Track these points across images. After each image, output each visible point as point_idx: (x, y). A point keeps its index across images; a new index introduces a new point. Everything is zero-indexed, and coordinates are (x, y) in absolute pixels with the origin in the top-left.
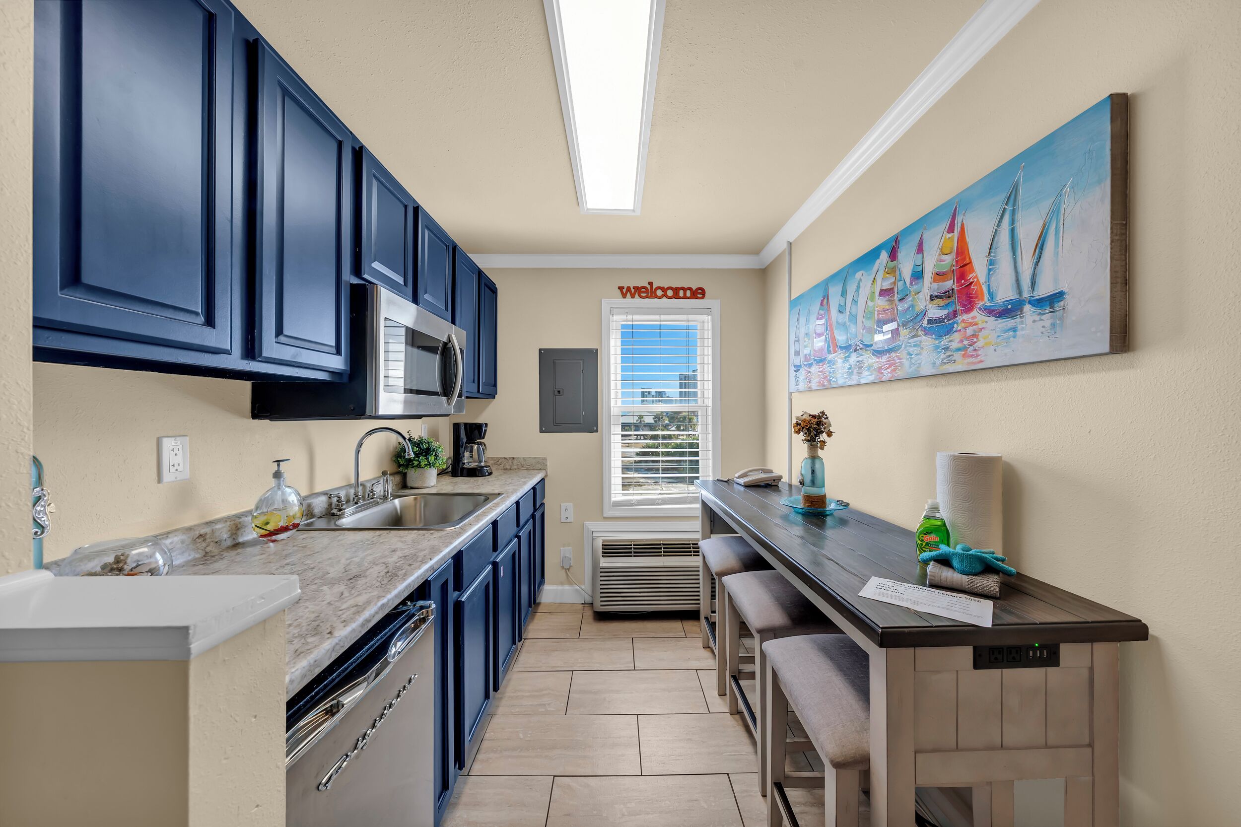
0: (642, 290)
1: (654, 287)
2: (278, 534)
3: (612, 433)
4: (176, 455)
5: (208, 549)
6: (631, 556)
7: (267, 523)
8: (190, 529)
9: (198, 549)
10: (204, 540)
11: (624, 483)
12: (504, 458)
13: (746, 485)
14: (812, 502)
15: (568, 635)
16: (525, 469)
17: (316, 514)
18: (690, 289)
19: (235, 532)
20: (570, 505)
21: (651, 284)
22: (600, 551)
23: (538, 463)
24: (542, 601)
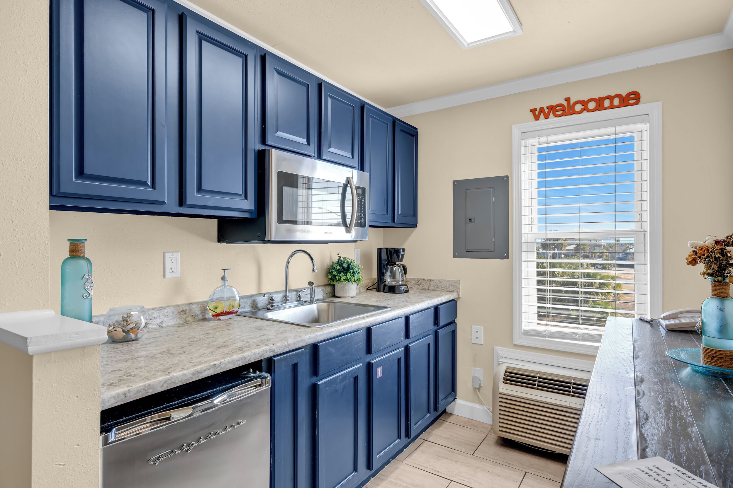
0: (558, 108)
1: (572, 102)
2: (222, 315)
3: (523, 260)
4: (173, 263)
5: (187, 319)
6: (534, 388)
7: (216, 308)
8: (178, 306)
9: (182, 318)
10: (185, 313)
11: (539, 312)
12: (423, 279)
13: (670, 328)
14: (713, 357)
15: (464, 449)
16: (440, 290)
17: (259, 307)
18: (618, 96)
19: (203, 311)
20: (481, 328)
21: (568, 100)
22: (502, 376)
23: (452, 285)
24: (456, 412)
